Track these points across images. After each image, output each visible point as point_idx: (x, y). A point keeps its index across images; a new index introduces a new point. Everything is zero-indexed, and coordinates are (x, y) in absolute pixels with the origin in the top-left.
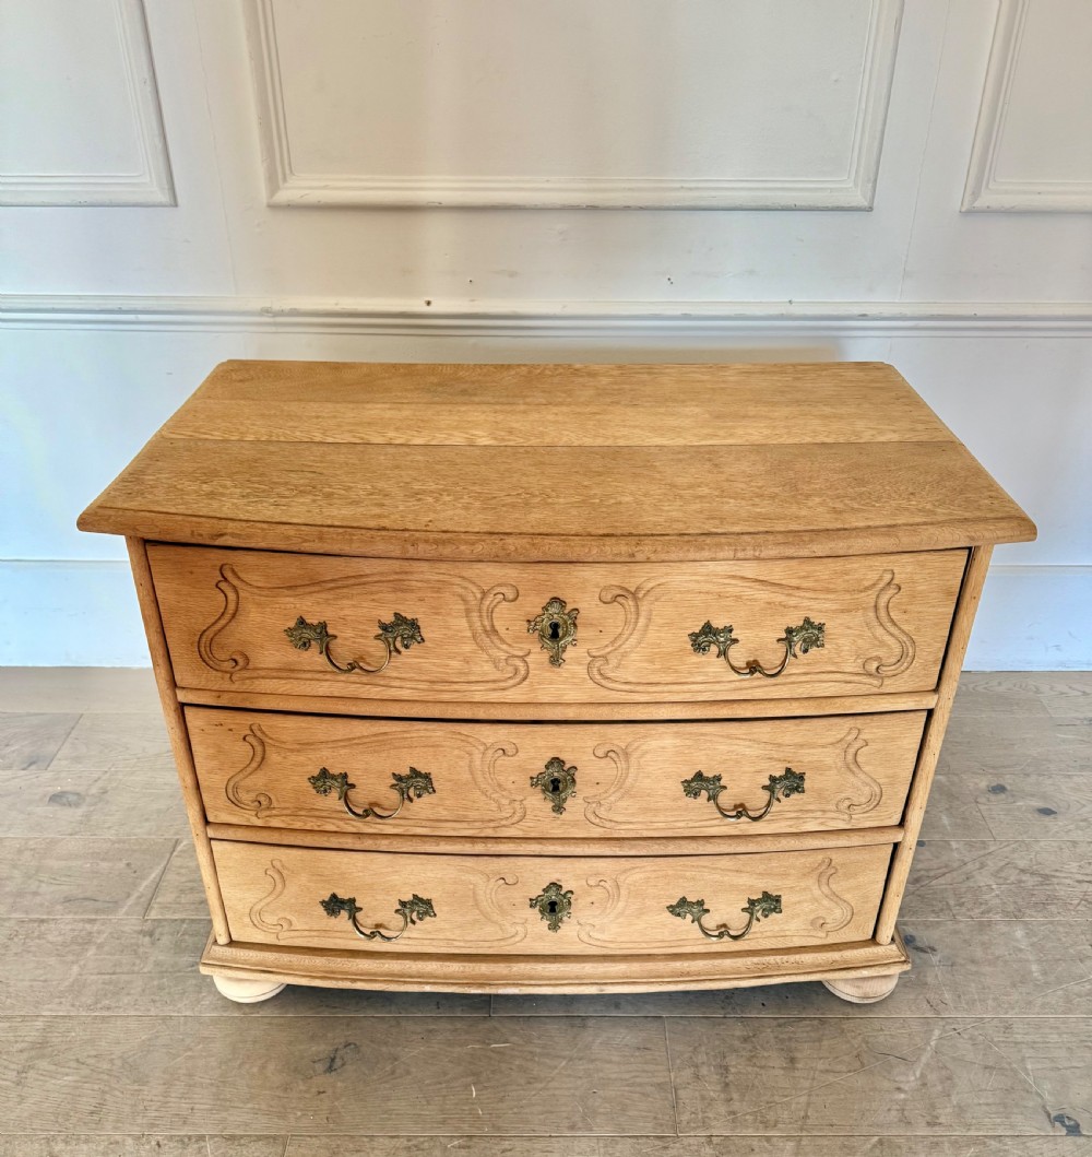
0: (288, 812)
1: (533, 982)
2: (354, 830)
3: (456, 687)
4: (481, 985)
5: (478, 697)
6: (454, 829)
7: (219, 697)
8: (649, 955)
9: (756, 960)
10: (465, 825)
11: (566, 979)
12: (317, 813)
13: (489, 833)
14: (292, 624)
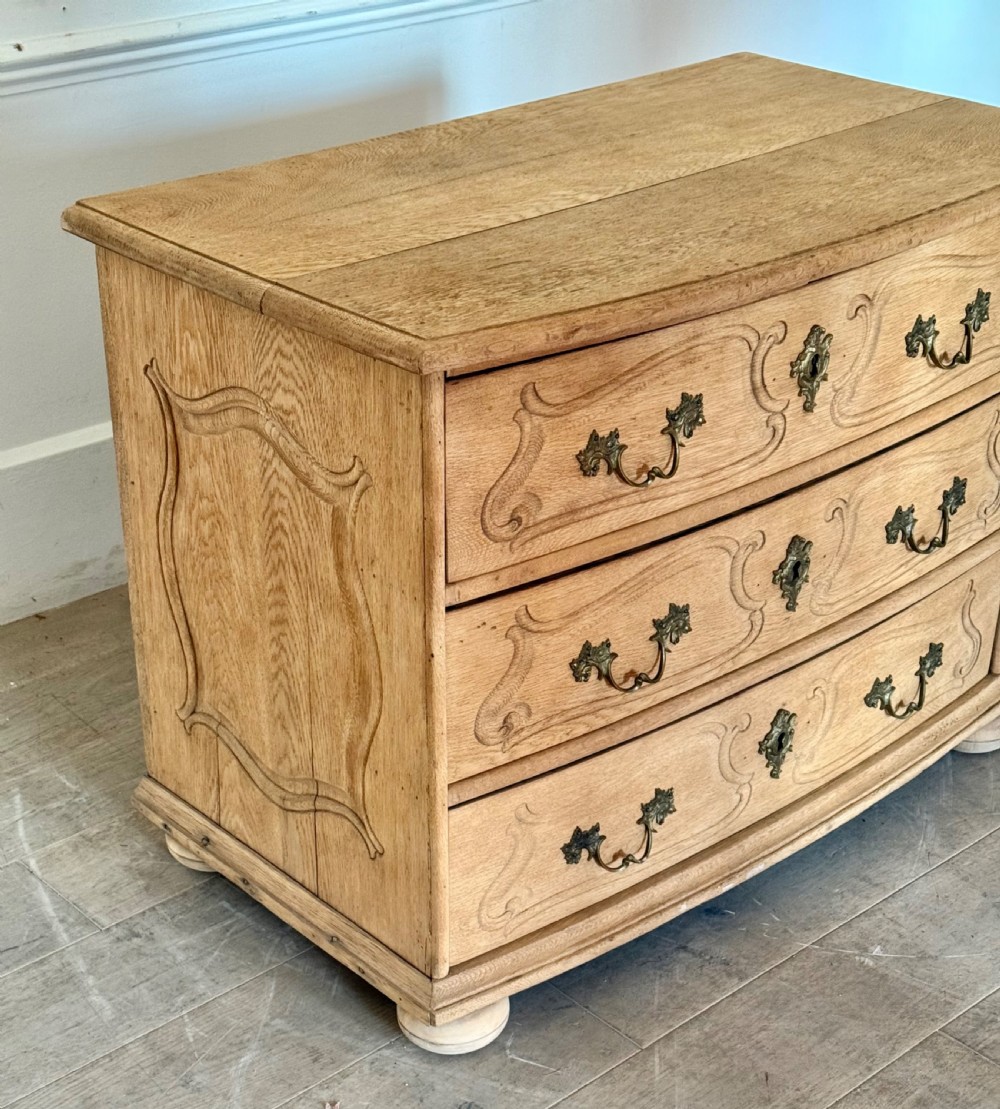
0: (540, 726)
1: (771, 850)
2: (602, 723)
3: (724, 473)
4: (730, 877)
5: (741, 481)
6: (697, 677)
7: (497, 579)
8: (844, 774)
9: (925, 734)
10: (708, 667)
11: (797, 831)
12: (570, 715)
13: (729, 667)
14: (583, 445)
